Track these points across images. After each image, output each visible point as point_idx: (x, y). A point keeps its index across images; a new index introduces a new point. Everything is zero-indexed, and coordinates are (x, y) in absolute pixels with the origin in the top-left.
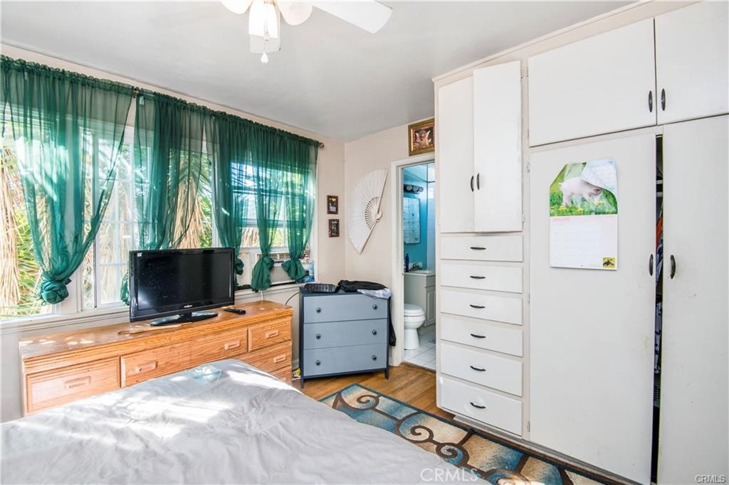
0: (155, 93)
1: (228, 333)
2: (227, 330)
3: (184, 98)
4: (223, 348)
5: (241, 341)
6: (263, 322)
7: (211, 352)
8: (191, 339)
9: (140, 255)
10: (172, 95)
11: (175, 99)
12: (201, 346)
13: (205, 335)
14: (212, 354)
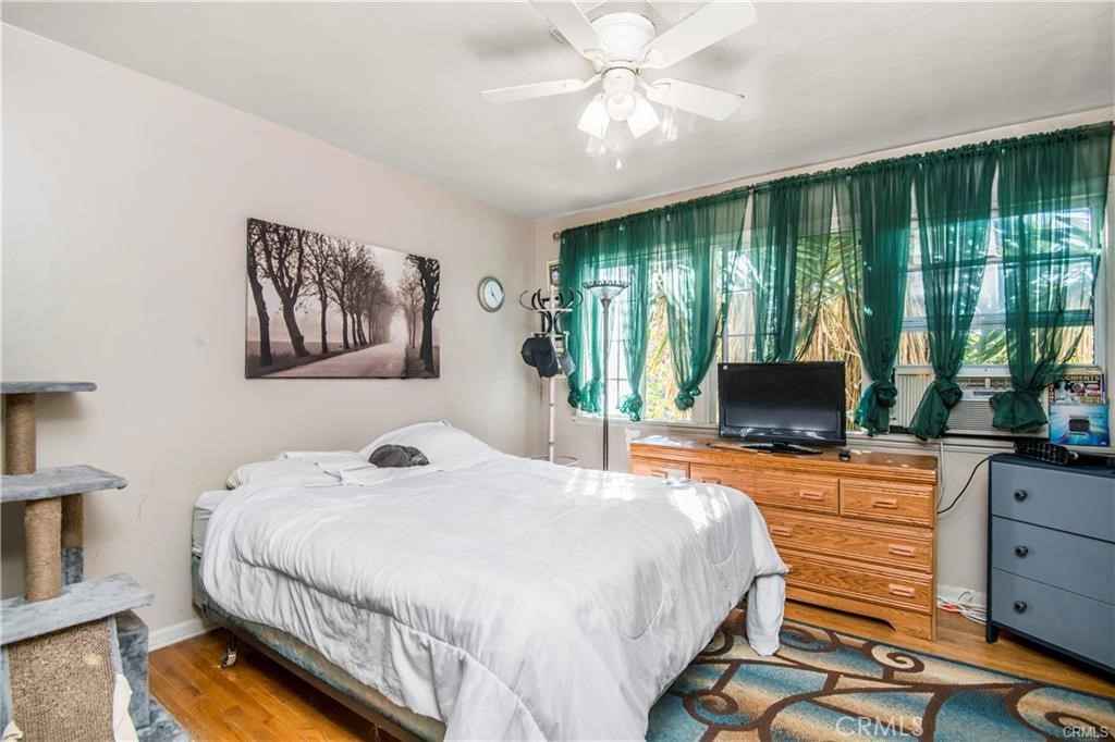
0: (770, 183)
1: (805, 476)
2: (805, 472)
3: (803, 171)
4: (798, 493)
5: (825, 494)
6: (870, 478)
7: (780, 493)
8: (758, 468)
9: (725, 367)
10: (789, 174)
11: (793, 178)
12: (766, 480)
13: (777, 469)
14: (781, 496)
